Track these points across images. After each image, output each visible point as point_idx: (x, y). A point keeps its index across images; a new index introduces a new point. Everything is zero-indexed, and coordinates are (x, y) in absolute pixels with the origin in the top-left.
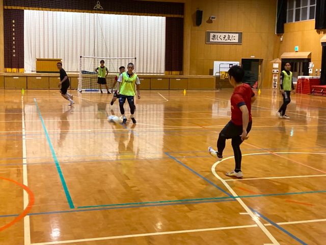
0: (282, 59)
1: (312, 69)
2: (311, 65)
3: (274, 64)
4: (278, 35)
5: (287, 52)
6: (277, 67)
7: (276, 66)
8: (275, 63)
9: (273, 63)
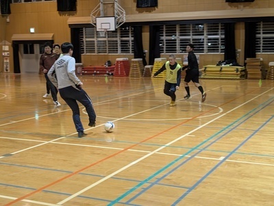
0: (13, 41)
4: (3, 16)
5: (18, 33)
7: (6, 48)
8: (5, 45)
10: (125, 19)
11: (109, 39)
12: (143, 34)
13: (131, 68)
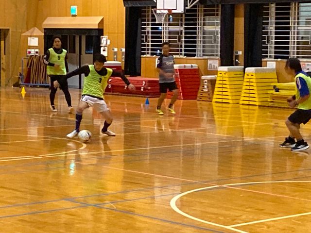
0: (45, 29)
2: (104, 40)
3: (30, 38)
5: (55, 16)
6: (37, 44)
7: (34, 42)
8: (31, 36)
9: (27, 37)
12: (236, 19)
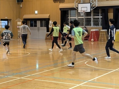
0: (24, 19)
1: (51, 25)
2: (51, 22)
3: (18, 22)
6: (20, 24)
10: (97, 4)
11: (86, 17)
13: (100, 36)
